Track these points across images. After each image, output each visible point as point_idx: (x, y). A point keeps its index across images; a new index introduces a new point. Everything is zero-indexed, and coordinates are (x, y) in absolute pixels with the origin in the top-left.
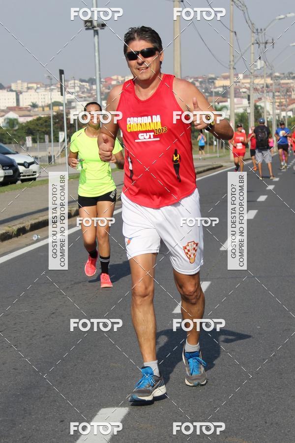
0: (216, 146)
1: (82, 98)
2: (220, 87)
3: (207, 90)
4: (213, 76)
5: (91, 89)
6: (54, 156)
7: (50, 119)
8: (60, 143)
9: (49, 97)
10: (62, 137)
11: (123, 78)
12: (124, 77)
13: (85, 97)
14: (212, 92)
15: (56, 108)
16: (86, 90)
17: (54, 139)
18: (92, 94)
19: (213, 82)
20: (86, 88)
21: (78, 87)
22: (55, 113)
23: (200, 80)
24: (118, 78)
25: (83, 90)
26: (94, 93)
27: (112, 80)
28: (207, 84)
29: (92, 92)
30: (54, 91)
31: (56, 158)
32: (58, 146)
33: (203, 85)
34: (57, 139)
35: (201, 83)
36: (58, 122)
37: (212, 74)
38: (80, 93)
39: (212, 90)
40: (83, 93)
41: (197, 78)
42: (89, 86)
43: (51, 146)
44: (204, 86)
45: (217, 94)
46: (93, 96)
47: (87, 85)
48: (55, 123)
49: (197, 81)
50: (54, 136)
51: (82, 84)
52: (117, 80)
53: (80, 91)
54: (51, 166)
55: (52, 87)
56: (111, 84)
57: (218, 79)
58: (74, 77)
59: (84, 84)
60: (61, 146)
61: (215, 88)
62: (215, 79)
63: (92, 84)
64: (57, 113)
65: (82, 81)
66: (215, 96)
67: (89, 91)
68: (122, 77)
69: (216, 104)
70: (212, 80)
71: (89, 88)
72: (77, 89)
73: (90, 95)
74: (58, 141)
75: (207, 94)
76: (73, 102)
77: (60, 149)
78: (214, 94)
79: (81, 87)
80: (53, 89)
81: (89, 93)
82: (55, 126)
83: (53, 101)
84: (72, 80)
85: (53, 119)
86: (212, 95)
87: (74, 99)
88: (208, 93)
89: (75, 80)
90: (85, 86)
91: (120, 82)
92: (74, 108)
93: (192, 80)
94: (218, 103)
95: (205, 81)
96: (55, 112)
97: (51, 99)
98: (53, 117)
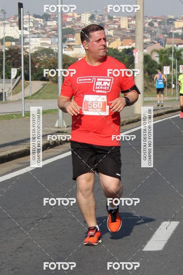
0: (175, 88)
1: (35, 34)
2: (179, 28)
3: (165, 32)
4: (172, 17)
5: (45, 25)
6: (5, 93)
7: (3, 54)
8: (11, 80)
9: (3, 32)
10: (14, 73)
11: (80, 16)
12: (80, 14)
13: (39, 33)
14: (171, 33)
15: (8, 44)
16: (39, 26)
17: (5, 76)
18: (46, 30)
19: (172, 23)
20: (40, 24)
21: (32, 23)
22: (7, 49)
23: (158, 20)
24: (73, 15)
25: (37, 26)
26: (48, 30)
27: (67, 16)
28: (166, 25)
29: (46, 28)
30: (7, 25)
31: (7, 95)
32: (10, 83)
33: (161, 25)
34: (8, 76)
35: (160, 23)
36: (10, 58)
37: (171, 15)
38: (33, 29)
39: (171, 31)
40: (37, 28)
41: (156, 18)
42: (43, 22)
43: (3, 83)
44: (163, 27)
45: (177, 35)
46: (48, 33)
47: (41, 21)
48: (7, 59)
49: (156, 21)
50: (6, 72)
51: (35, 19)
52: (73, 17)
53: (34, 26)
54: (2, 104)
55: (6, 22)
56: (66, 21)
57: (178, 20)
58: (28, 12)
59: (38, 19)
60: (13, 83)
61: (175, 29)
62: (175, 20)
63: (47, 20)
64: (10, 49)
65: (36, 16)
66: (175, 38)
67: (44, 27)
68: (78, 14)
69: (175, 45)
70: (171, 22)
71: (43, 24)
72: (31, 25)
73: (44, 31)
74: (10, 78)
75: (165, 35)
76: (26, 38)
77: (11, 86)
78: (173, 35)
79: (35, 23)
80: (6, 23)
81: (44, 29)
82: (7, 62)
83: (6, 35)
84: (27, 14)
85: (5, 55)
86: (172, 36)
87: (27, 35)
88: (167, 34)
89: (29, 15)
90: (39, 22)
91: (76, 19)
92: (27, 44)
93: (151, 20)
94: (177, 45)
95: (164, 22)
96: (8, 47)
97: (4, 34)
98: (5, 53)
